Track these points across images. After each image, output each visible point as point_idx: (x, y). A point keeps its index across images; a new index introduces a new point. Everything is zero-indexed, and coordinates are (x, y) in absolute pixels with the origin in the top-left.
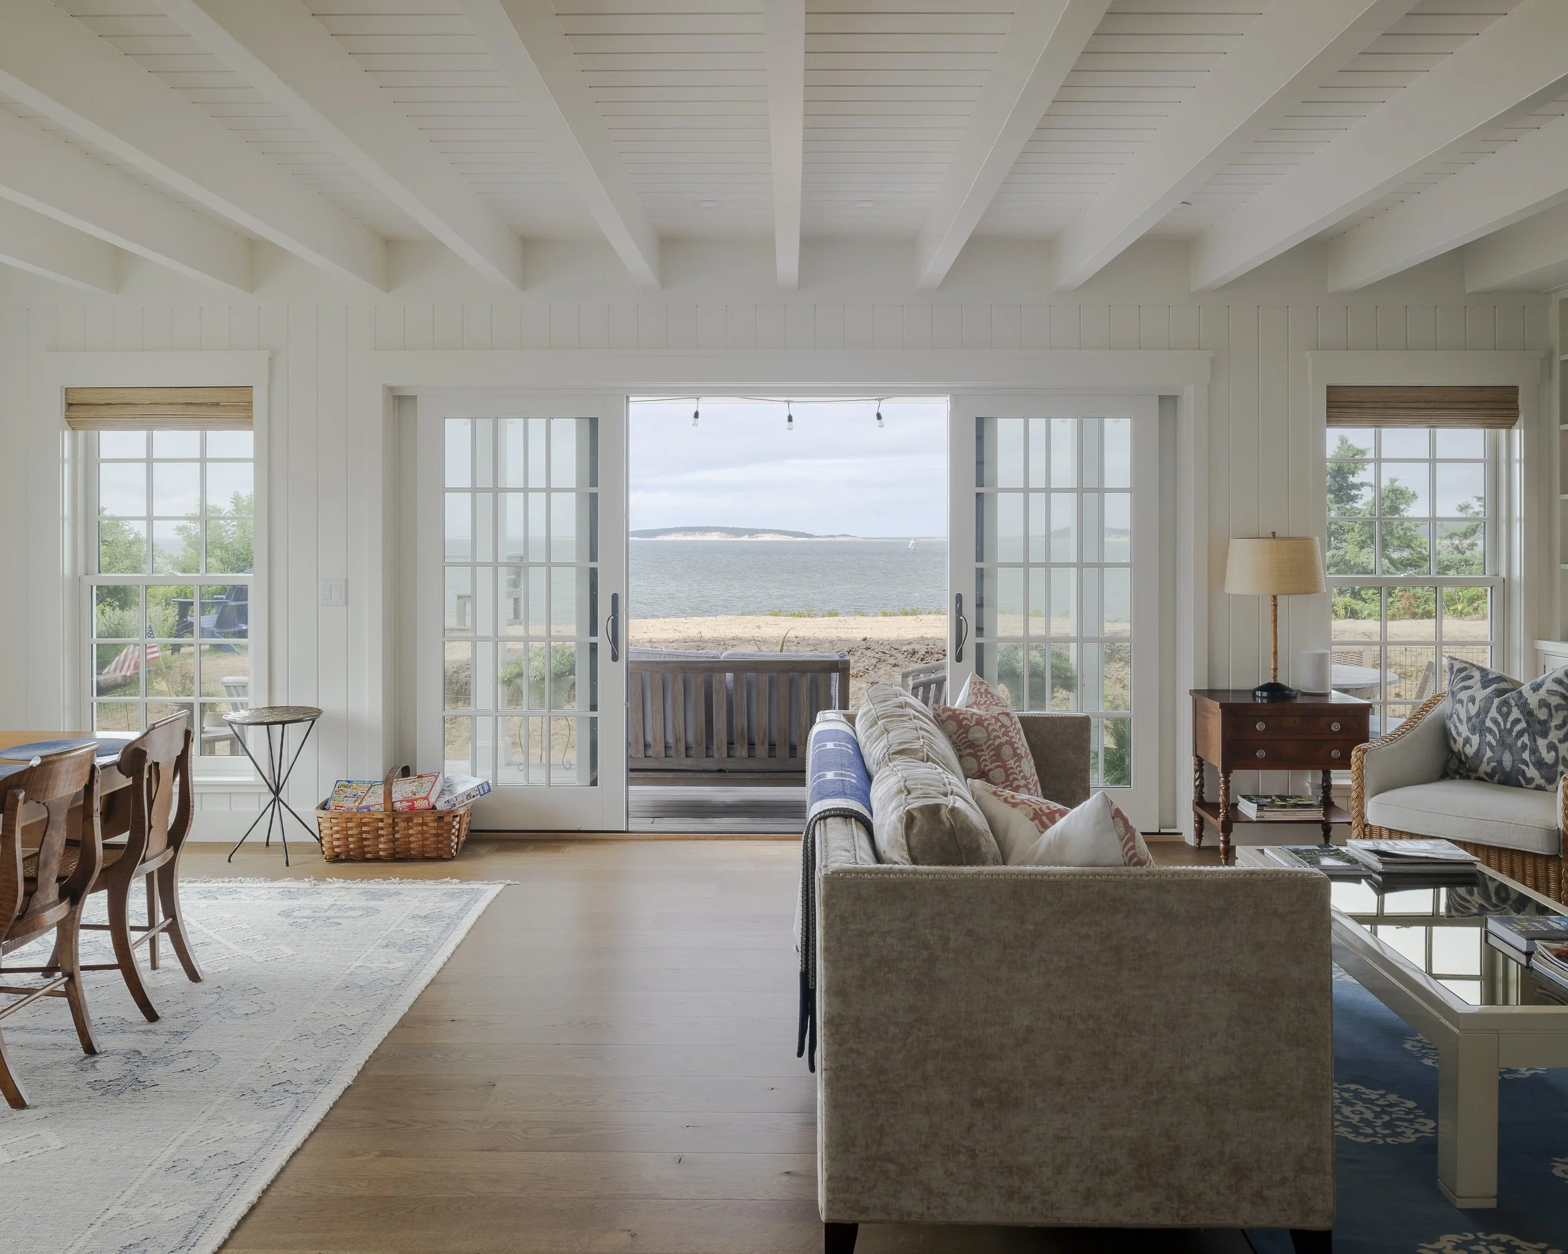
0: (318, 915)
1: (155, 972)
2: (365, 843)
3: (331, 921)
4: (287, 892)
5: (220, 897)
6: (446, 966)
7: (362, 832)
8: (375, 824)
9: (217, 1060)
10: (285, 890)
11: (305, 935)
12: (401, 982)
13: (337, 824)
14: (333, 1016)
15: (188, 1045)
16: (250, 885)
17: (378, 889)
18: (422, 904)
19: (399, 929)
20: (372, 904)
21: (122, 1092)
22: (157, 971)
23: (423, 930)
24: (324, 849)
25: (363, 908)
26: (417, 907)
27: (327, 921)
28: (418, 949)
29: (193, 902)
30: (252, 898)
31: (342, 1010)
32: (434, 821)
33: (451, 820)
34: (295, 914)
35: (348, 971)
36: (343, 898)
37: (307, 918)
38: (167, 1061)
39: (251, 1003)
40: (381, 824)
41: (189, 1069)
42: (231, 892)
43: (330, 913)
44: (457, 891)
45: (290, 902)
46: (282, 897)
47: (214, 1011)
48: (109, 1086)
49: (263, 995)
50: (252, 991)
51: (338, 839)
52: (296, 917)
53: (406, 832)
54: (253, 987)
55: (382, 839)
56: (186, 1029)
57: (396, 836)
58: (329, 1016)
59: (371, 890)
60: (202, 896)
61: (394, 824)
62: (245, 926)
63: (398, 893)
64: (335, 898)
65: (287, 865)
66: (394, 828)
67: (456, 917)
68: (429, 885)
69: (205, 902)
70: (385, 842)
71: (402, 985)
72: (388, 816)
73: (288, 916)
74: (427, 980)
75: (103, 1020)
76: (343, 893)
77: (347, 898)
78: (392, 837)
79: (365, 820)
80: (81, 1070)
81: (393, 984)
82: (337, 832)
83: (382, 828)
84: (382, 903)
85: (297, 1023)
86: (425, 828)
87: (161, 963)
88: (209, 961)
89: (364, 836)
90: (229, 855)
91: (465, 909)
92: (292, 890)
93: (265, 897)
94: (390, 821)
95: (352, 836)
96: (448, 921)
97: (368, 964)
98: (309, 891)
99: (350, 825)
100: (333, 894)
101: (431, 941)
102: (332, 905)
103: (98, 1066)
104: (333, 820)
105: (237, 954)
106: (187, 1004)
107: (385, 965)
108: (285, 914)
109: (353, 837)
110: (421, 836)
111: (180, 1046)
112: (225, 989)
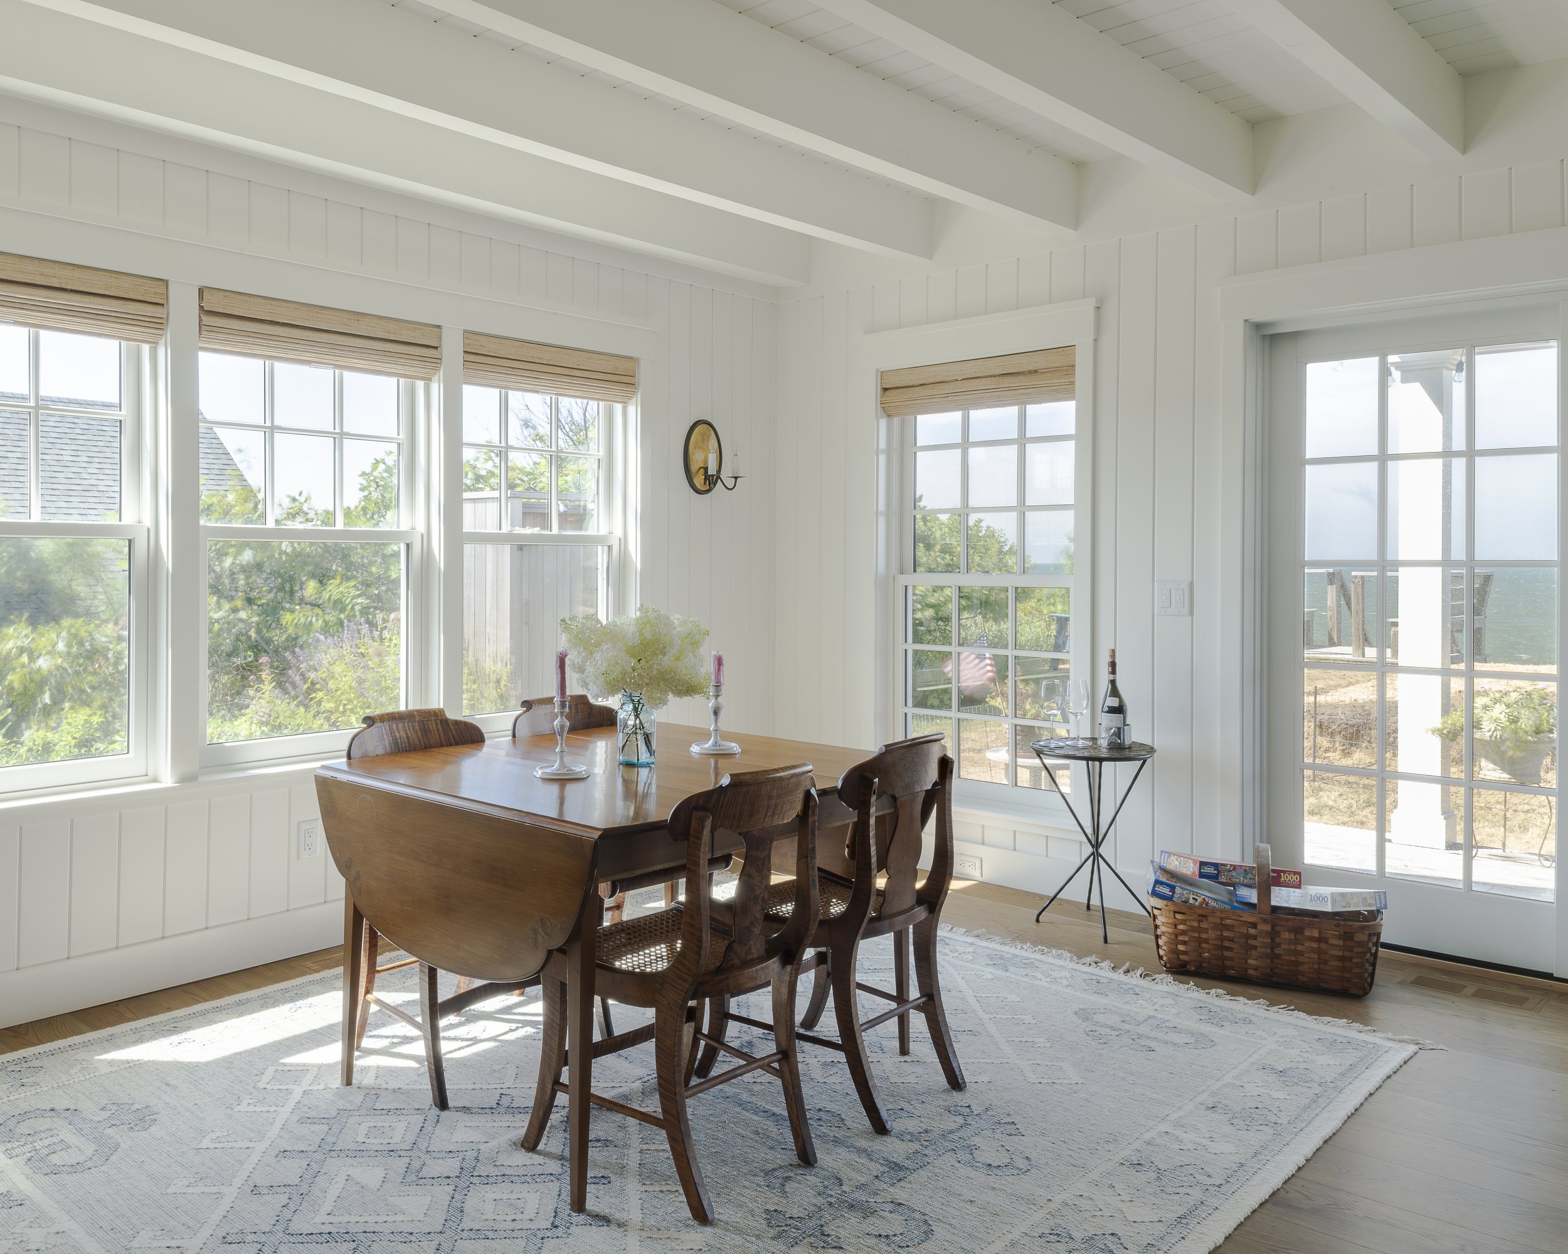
0: (1126, 1026)
1: (903, 1058)
2: (1226, 954)
3: (1143, 1042)
4: (1095, 982)
5: (1011, 969)
6: (1302, 1173)
7: (1222, 938)
8: (1243, 930)
9: (929, 1233)
10: (1094, 977)
11: (1101, 1055)
12: (1224, 1182)
13: (1184, 922)
14: (1106, 1213)
15: (900, 1193)
16: (1051, 960)
17: (1219, 1007)
18: (1282, 1048)
19: (1238, 1083)
20: (1207, 1029)
21: (797, 1243)
22: (906, 1058)
23: (1275, 1094)
24: (1162, 952)
25: (1192, 1034)
26: (1272, 1050)
27: (1137, 1040)
28: (1261, 1128)
29: (977, 967)
30: (1049, 980)
31: (1121, 1205)
32: (1339, 937)
33: (1366, 938)
34: (1097, 1018)
35: (1147, 1136)
36: (1167, 1009)
37: (1111, 1028)
38: (867, 1212)
39: (1000, 1148)
40: (1252, 931)
41: (887, 1236)
42: (1028, 964)
43: (1144, 1029)
44: (1340, 1039)
45: (1095, 998)
46: (1087, 987)
47: (950, 1146)
48: (786, 1225)
49: (1020, 1140)
50: (1008, 1127)
51: (1184, 943)
52: (1096, 1023)
53: (1293, 947)
54: (1011, 1121)
55: (1254, 953)
56: (907, 1163)
57: (1276, 952)
58: (1101, 1210)
59: (1210, 1006)
60: (990, 962)
61: (1273, 934)
62: (1028, 1019)
63: (1247, 1021)
64: (1156, 1007)
65: (1106, 941)
66: (1272, 940)
67: (1332, 1085)
68: (1300, 1019)
69: (991, 970)
70: (1258, 957)
71: (1223, 1189)
72: (1265, 921)
73: (1086, 1019)
74: (1264, 1193)
75: (822, 1114)
76: (1170, 1001)
77: (1174, 1011)
78: (1269, 951)
79: (1228, 922)
80: (767, 1186)
81: (1209, 1181)
82: (1184, 933)
83: (1255, 938)
84: (1220, 1031)
85: (1052, 1205)
86: (1323, 945)
87: (912, 1046)
88: (970, 1061)
89: (1226, 944)
90: (1038, 912)
91: (1351, 1072)
92: (1102, 980)
93: (1065, 982)
94: (1268, 928)
95: (1207, 941)
96: (1318, 1090)
97: (1179, 1132)
98: (1124, 986)
99: (1204, 925)
100: (1155, 1000)
101: (1283, 1120)
102: (1150, 1017)
103: (789, 1187)
104: (1178, 916)
105: (1007, 1060)
106: (922, 1122)
107: (1205, 1142)
108: (1084, 1015)
109: (1207, 943)
110: (1316, 957)
111: (891, 1190)
112: (975, 1113)
